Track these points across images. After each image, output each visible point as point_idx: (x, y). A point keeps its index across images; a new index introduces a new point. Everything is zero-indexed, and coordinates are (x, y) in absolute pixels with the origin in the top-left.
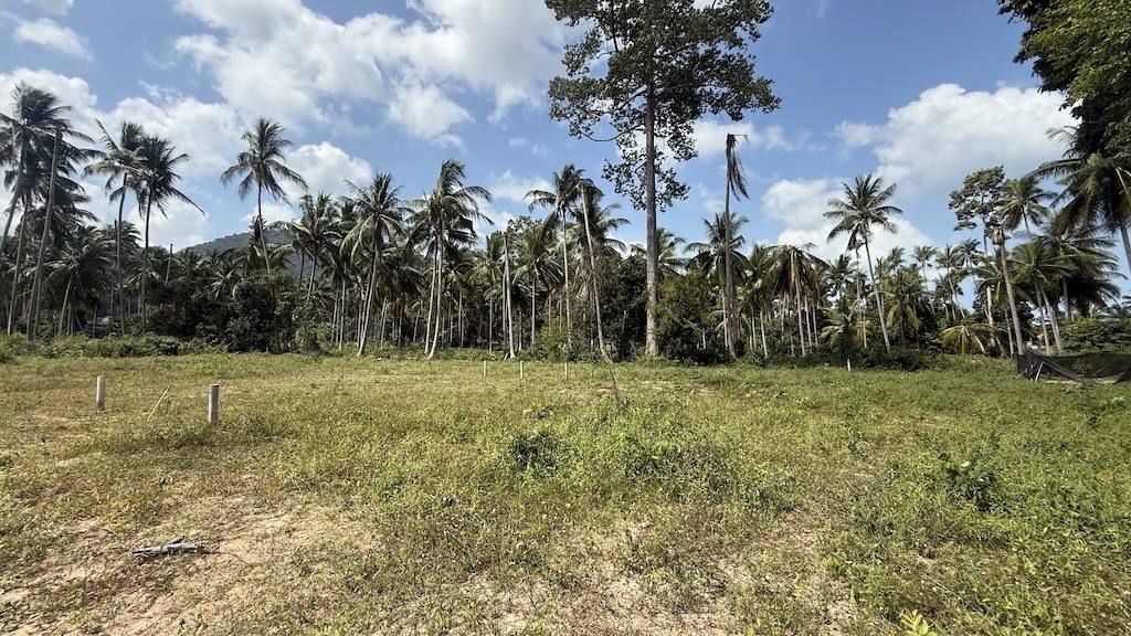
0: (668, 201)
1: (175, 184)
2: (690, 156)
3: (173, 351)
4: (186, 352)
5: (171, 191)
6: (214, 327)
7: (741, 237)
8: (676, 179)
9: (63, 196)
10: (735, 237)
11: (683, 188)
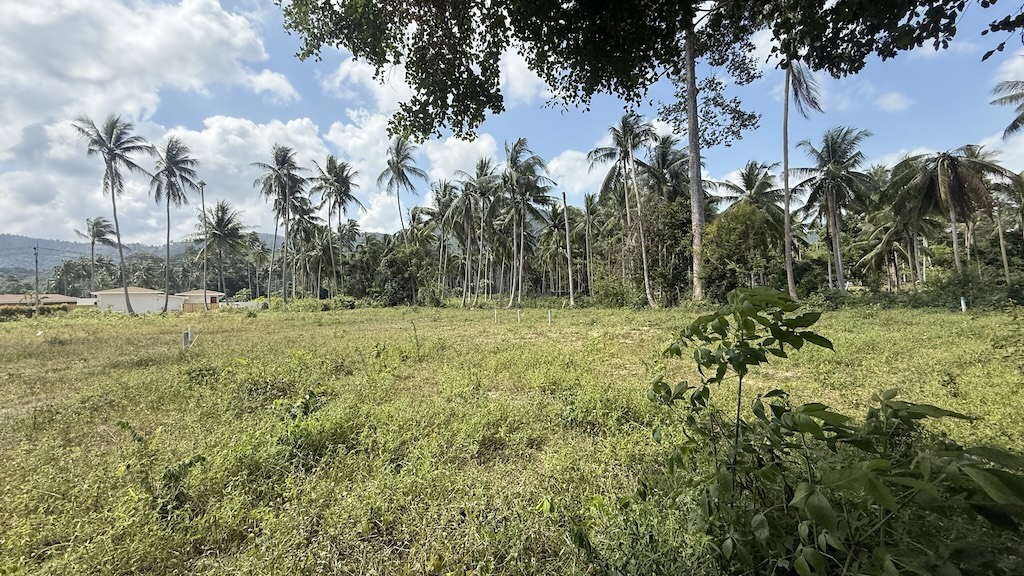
0: (737, 134)
1: (353, 191)
2: (753, 77)
3: (352, 307)
4: (359, 306)
5: (350, 197)
6: (378, 289)
7: (859, 153)
8: (742, 108)
9: (303, 210)
10: (850, 155)
11: (752, 117)
